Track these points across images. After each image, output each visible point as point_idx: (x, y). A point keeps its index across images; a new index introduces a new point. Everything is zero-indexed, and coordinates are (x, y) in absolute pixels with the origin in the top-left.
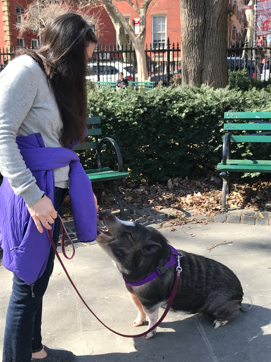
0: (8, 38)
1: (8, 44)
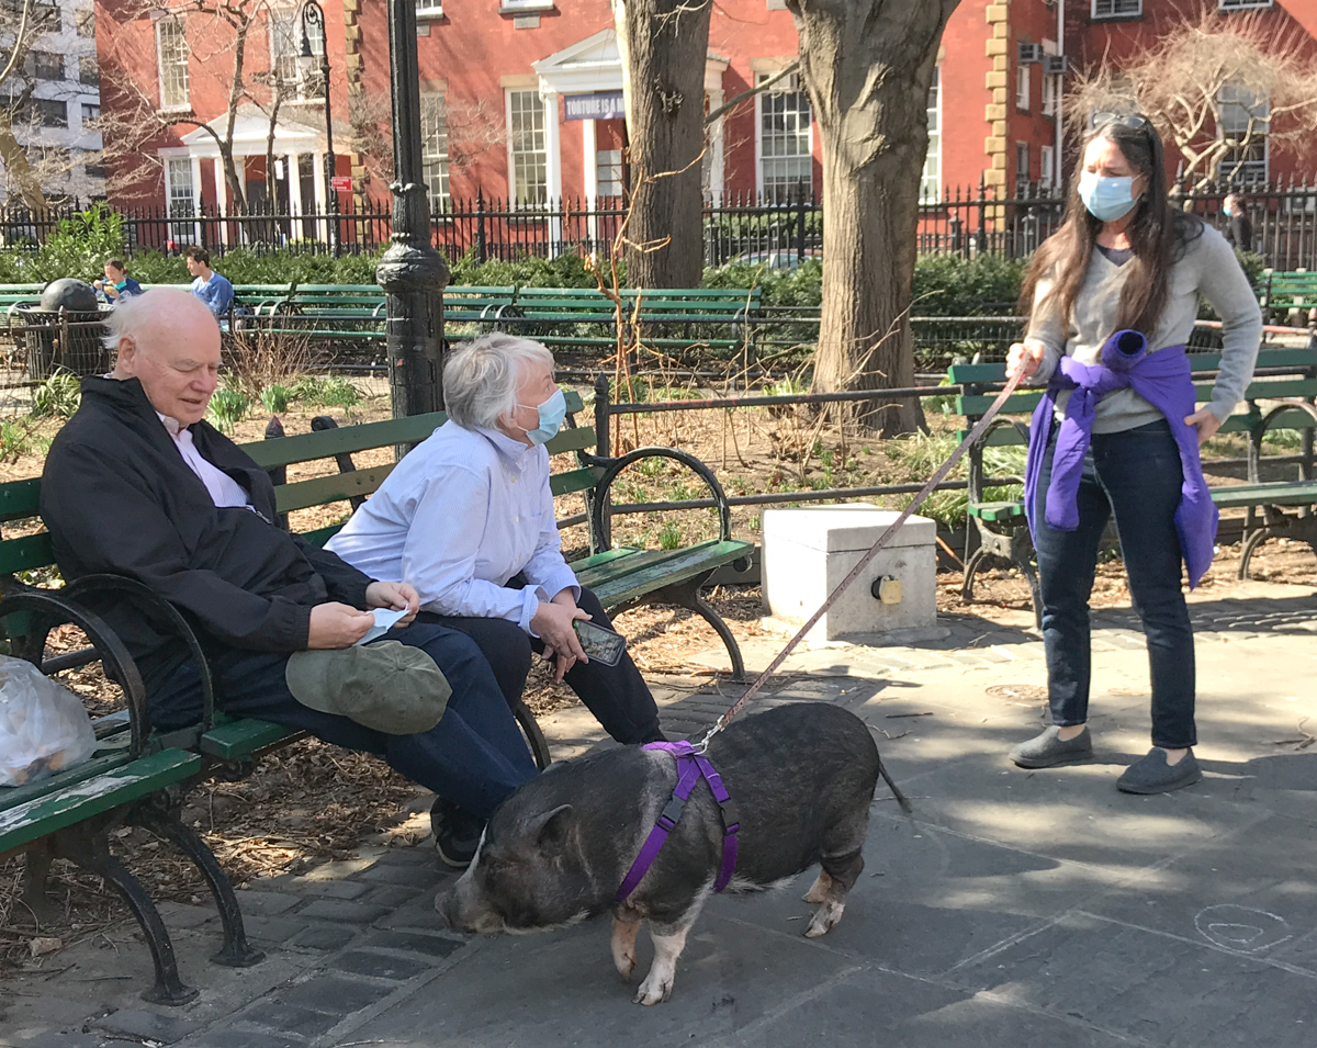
0: (1001, 144)
1: (998, 163)
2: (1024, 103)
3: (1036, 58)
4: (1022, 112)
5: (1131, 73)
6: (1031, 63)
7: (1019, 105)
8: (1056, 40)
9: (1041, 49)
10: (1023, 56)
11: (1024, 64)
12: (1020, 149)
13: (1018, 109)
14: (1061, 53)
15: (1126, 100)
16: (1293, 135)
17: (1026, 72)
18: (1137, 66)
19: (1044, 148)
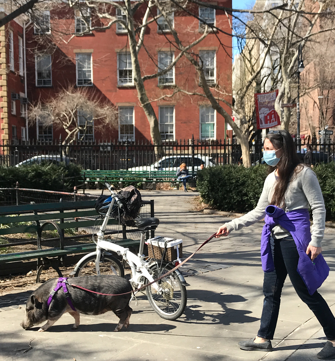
2: (14, 112)
3: (17, 98)
4: (14, 115)
5: (48, 105)
6: (16, 100)
7: (12, 113)
8: (24, 93)
9: (19, 95)
10: (13, 97)
11: (14, 100)
12: (13, 128)
13: (12, 115)
14: (26, 97)
15: (47, 113)
16: (100, 126)
17: (14, 103)
18: (50, 102)
19: (22, 127)
